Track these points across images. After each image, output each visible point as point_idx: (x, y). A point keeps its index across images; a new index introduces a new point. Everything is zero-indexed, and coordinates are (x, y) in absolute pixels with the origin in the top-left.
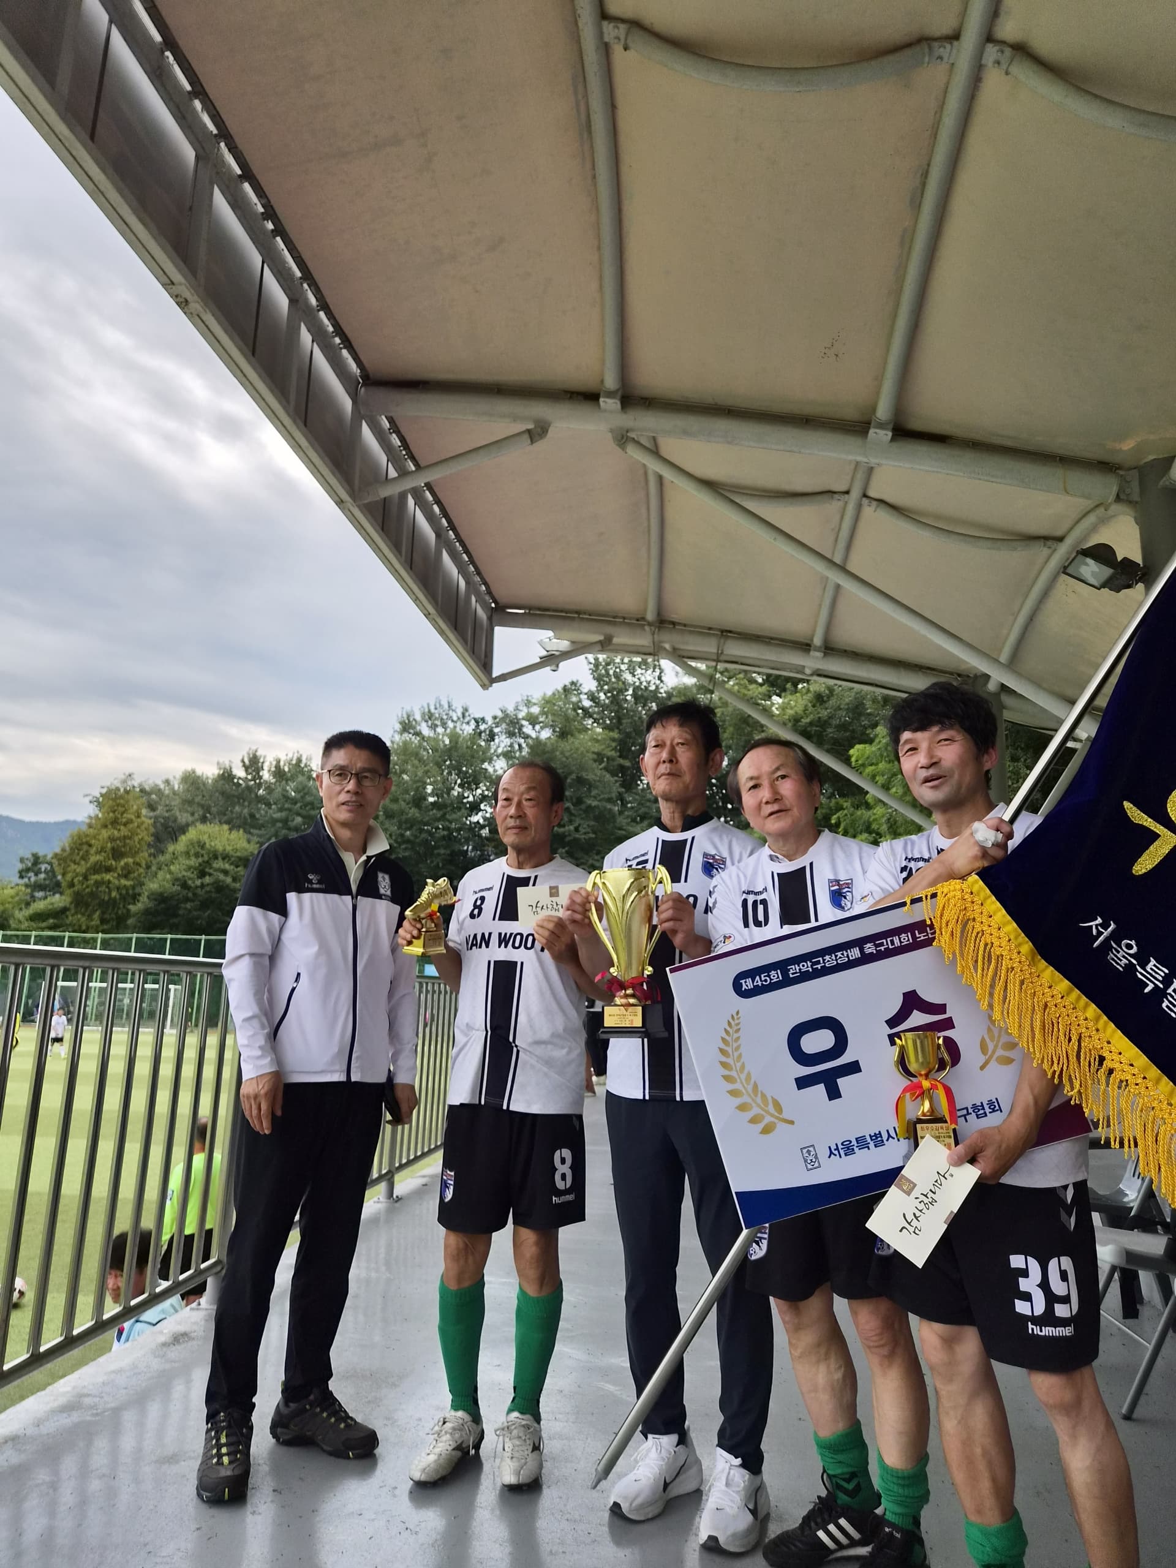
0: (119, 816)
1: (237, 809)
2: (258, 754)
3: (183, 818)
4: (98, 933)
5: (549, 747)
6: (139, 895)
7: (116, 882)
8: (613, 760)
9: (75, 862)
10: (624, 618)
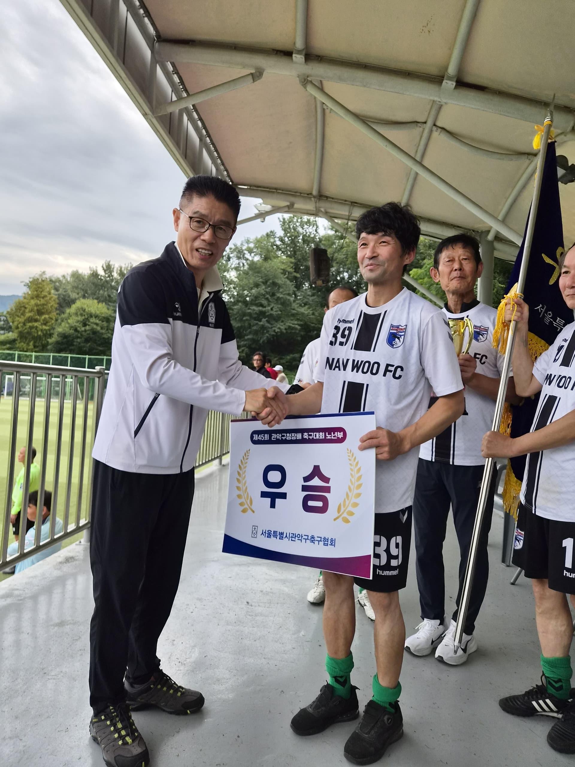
0: (40, 293)
1: (101, 292)
2: (111, 263)
3: (73, 295)
4: (33, 352)
5: (258, 266)
6: (53, 334)
7: (40, 327)
8: (291, 273)
9: (18, 316)
10: (301, 193)
